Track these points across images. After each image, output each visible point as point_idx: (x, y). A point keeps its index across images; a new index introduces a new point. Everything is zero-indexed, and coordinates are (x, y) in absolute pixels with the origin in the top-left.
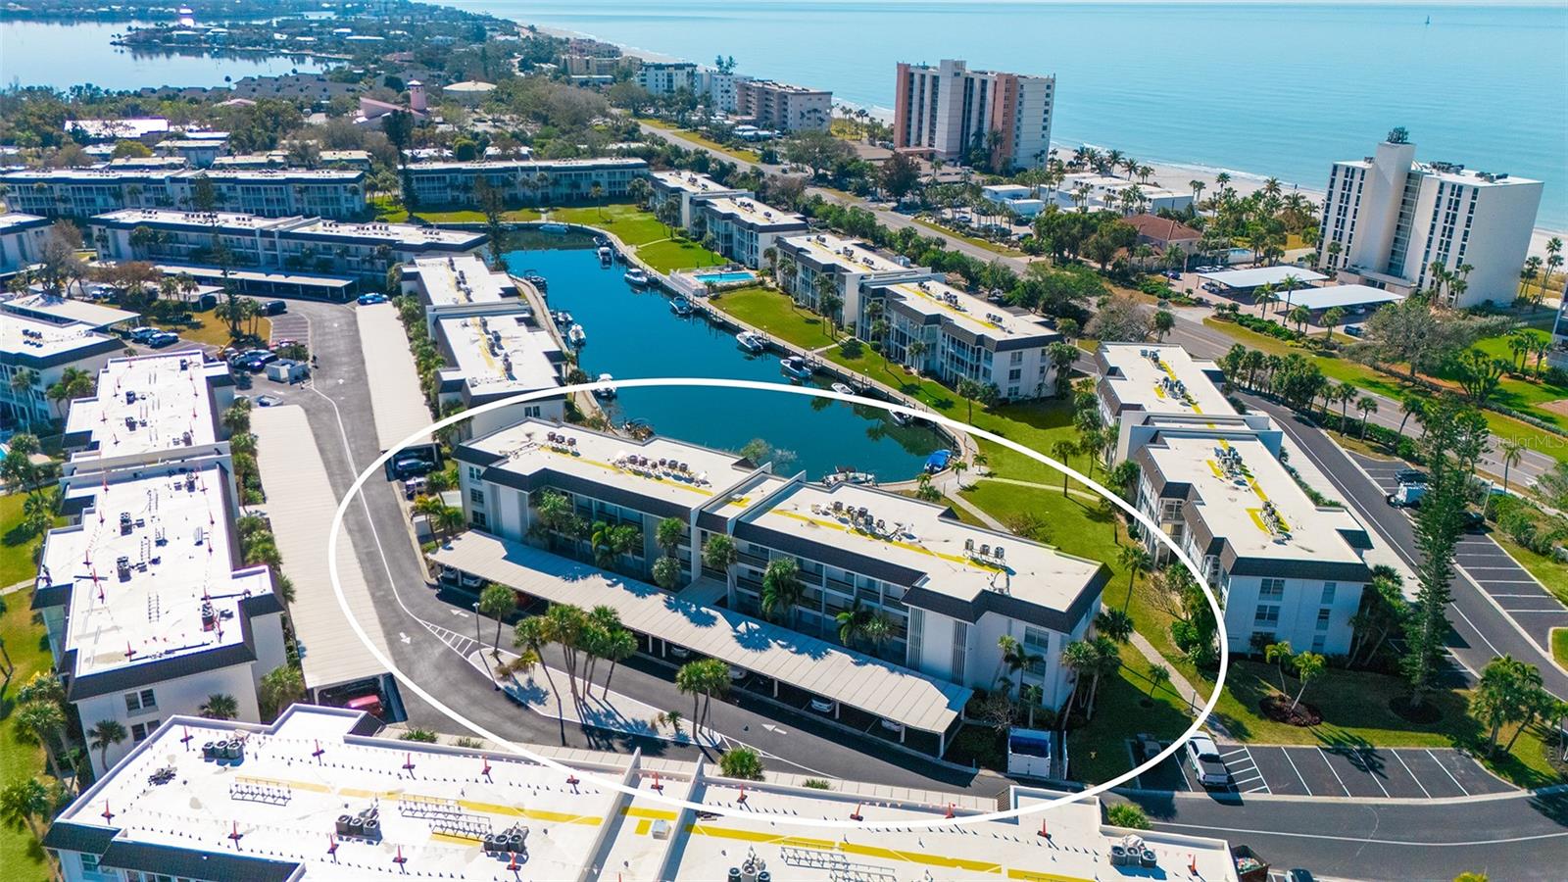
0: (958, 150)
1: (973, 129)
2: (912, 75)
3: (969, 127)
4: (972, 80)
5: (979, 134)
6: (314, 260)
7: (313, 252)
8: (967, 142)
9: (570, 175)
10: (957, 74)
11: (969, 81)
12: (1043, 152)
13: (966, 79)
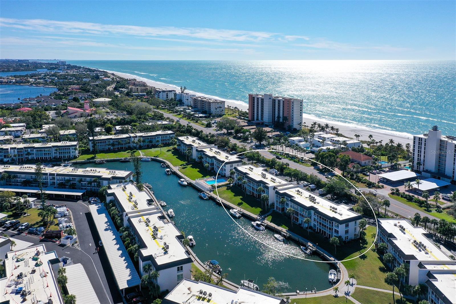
0: (272, 121)
1: (276, 115)
2: (254, 98)
3: (275, 114)
4: (275, 100)
5: (279, 117)
6: (69, 184)
7: (69, 181)
8: (275, 119)
9: (149, 138)
10: (270, 98)
11: (274, 101)
12: (301, 123)
13: (273, 100)
